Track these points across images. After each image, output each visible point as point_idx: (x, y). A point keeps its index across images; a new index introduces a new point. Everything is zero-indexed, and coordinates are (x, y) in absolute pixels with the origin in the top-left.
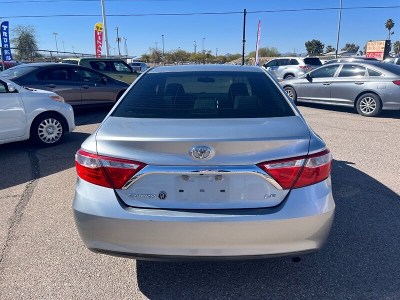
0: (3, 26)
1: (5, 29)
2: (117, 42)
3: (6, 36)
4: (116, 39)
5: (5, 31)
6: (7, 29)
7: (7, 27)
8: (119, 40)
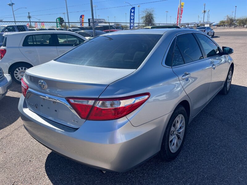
0: (132, 10)
1: (133, 12)
2: (203, 13)
3: (133, 15)
4: (203, 11)
5: (132, 13)
6: (134, 11)
7: (134, 10)
8: (205, 11)
